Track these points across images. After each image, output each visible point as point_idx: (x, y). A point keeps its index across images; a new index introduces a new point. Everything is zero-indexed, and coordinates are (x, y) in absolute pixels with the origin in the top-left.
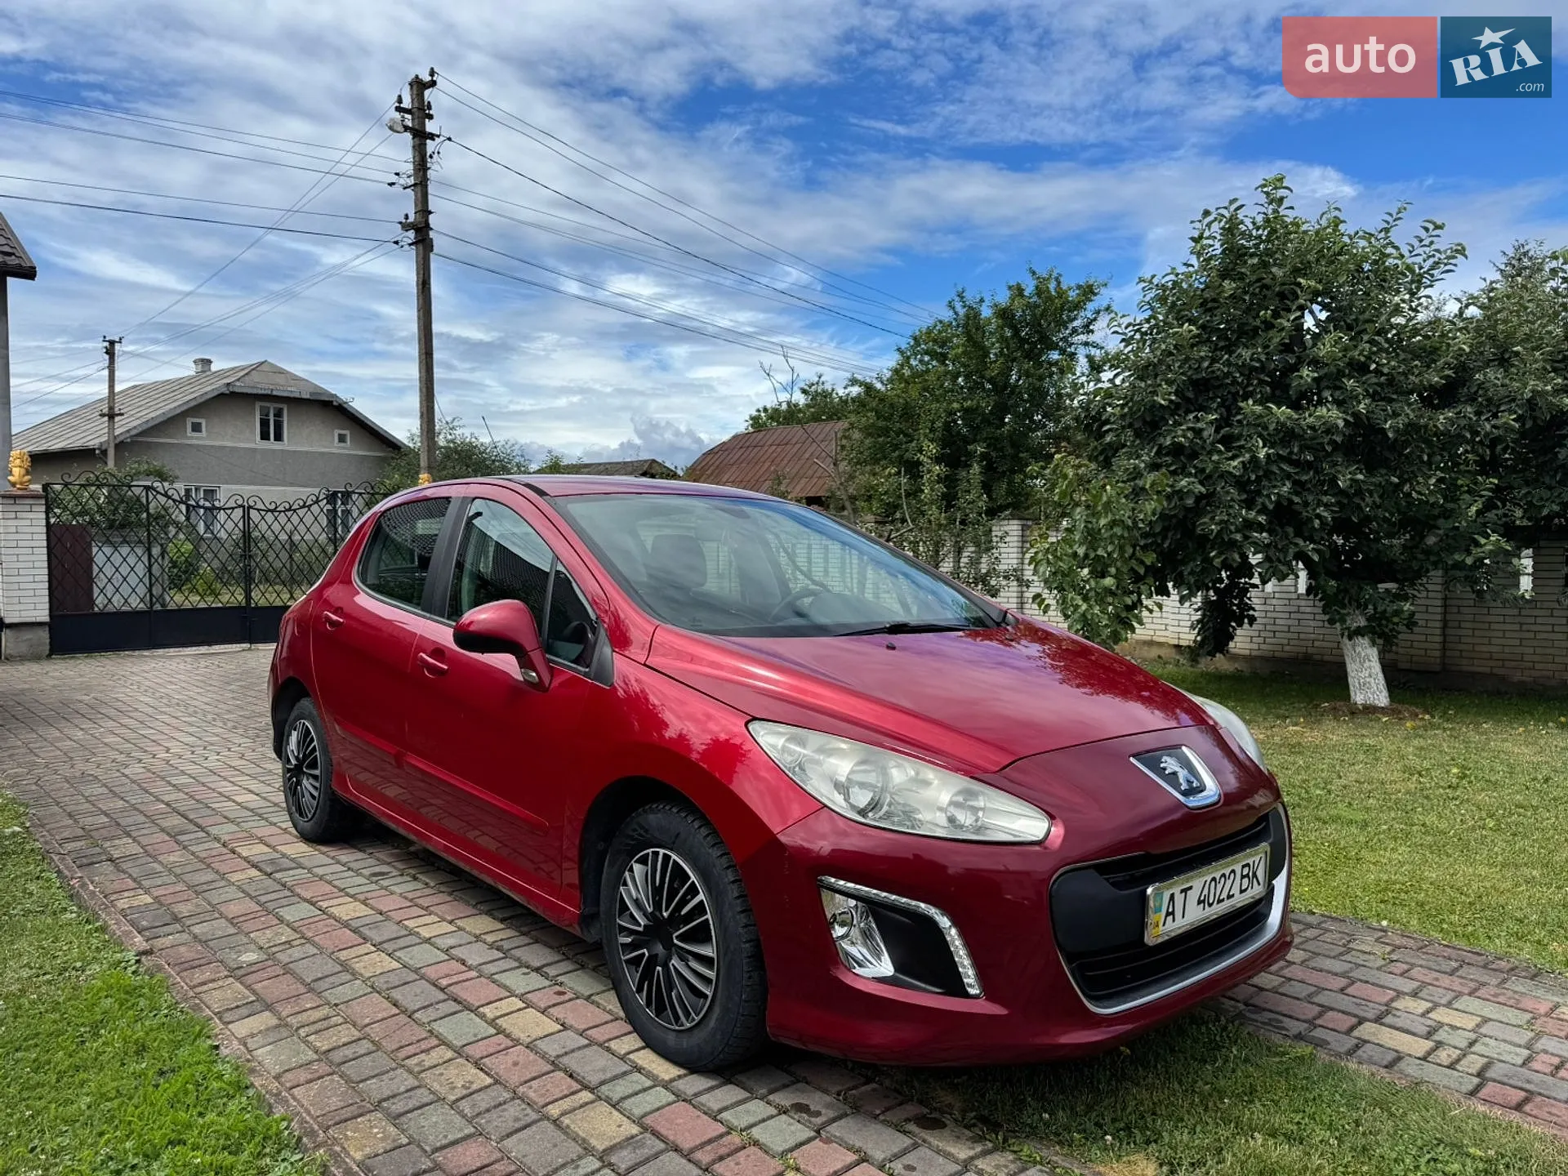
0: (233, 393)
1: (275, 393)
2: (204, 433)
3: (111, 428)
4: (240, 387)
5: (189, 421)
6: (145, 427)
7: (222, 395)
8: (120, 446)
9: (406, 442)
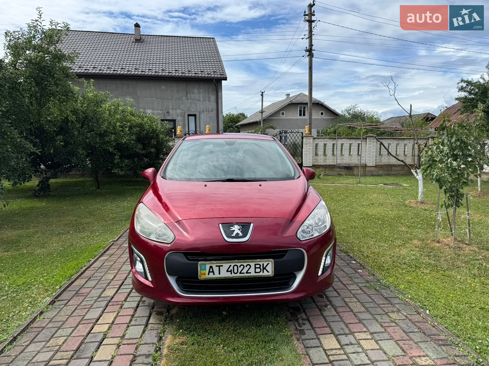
0: (292, 103)
1: (303, 102)
2: (285, 115)
3: (262, 116)
4: (294, 101)
5: (281, 112)
6: (270, 115)
7: (289, 104)
8: (264, 120)
9: (340, 113)
